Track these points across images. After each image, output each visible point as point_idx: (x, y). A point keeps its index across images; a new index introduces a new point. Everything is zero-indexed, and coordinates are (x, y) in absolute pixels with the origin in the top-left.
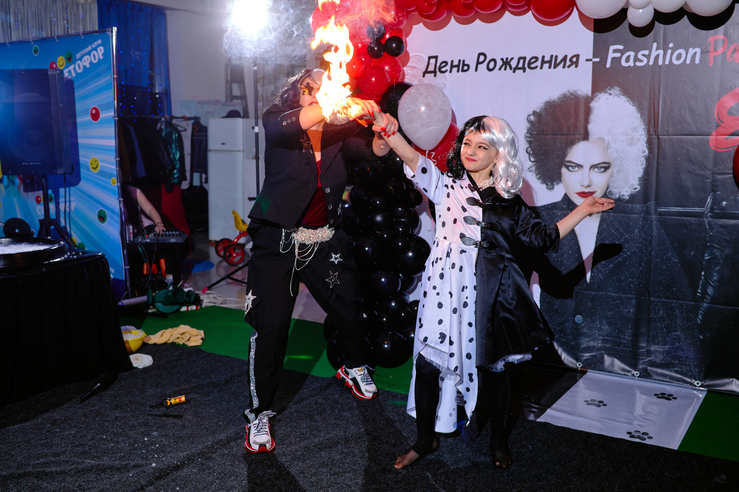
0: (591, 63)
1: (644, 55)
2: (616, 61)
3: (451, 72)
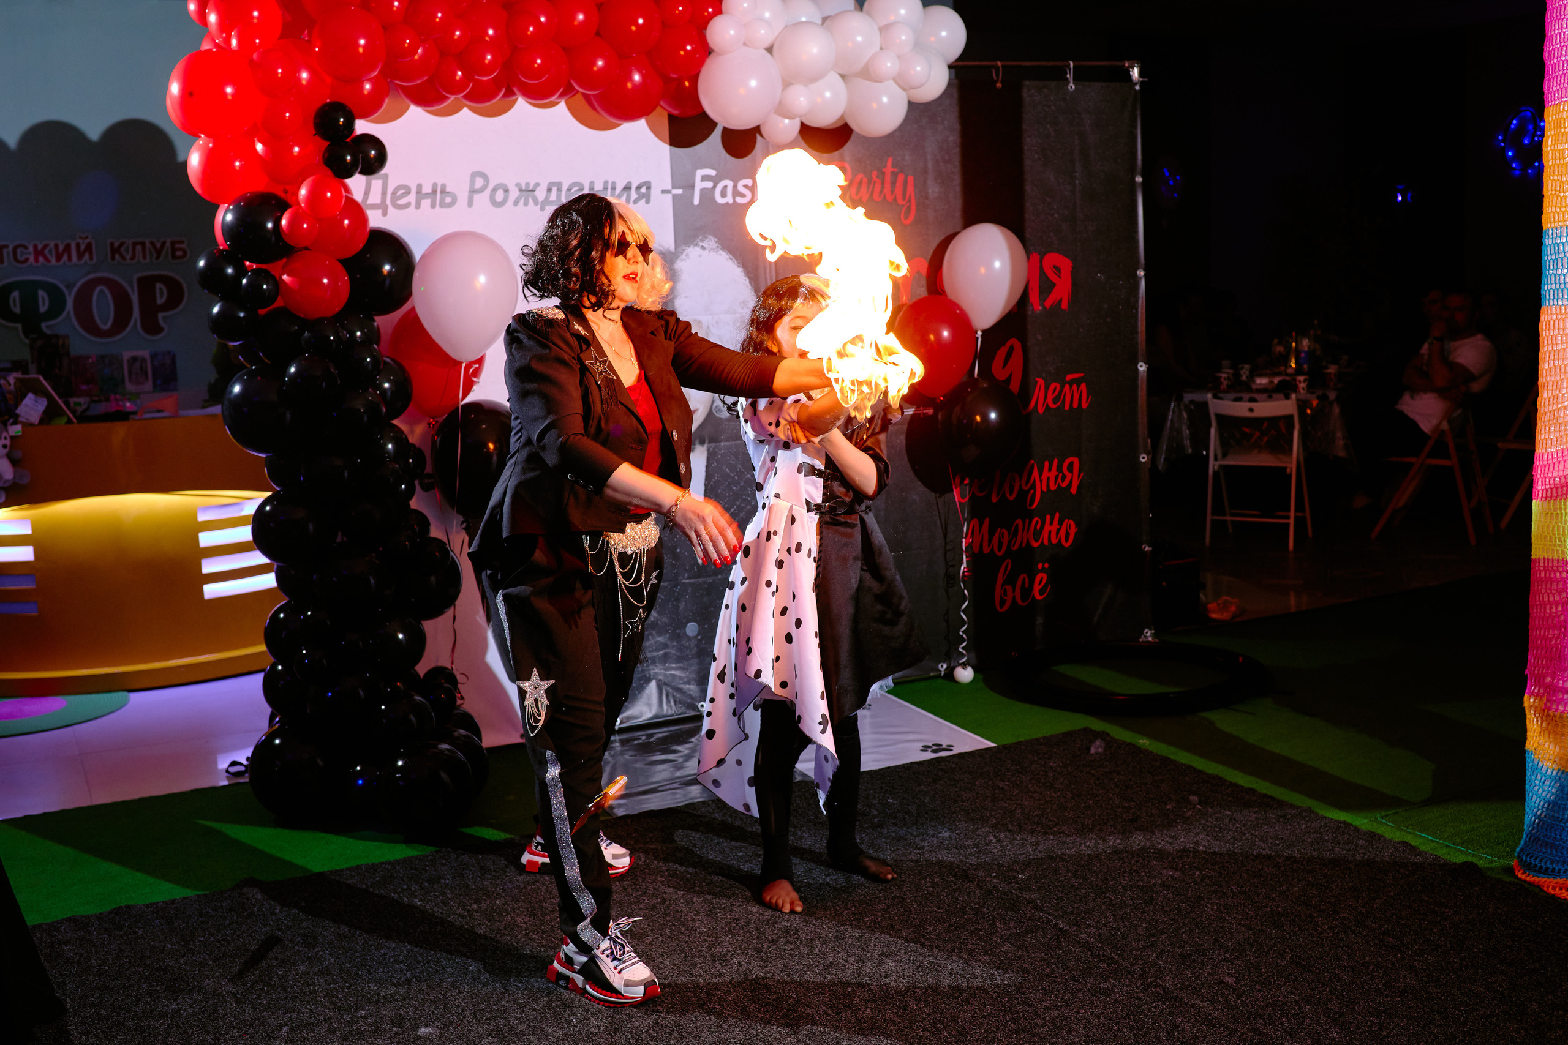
0: (669, 196)
1: (746, 186)
2: (707, 194)
3: (418, 206)
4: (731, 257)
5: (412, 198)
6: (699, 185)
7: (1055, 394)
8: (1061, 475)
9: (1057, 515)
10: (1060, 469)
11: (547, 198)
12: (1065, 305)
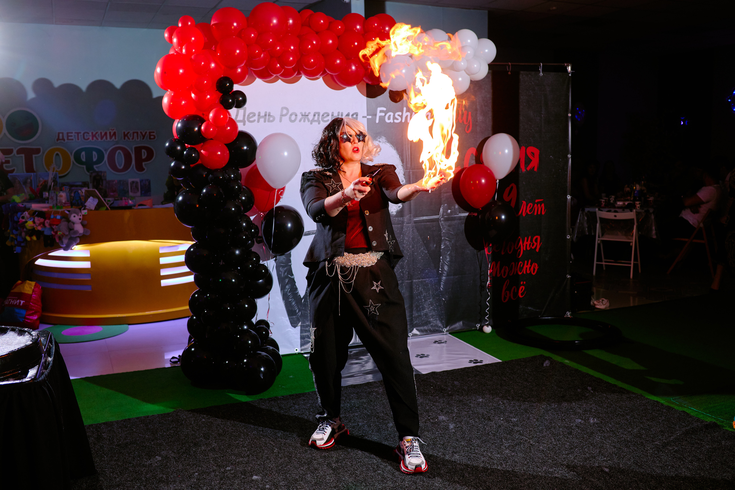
0: (366, 119)
1: (399, 115)
2: (382, 119)
3: (258, 121)
4: (392, 146)
5: (256, 118)
6: (379, 114)
7: (530, 209)
8: (532, 243)
9: (530, 261)
10: (531, 240)
11: (313, 119)
12: (536, 169)
